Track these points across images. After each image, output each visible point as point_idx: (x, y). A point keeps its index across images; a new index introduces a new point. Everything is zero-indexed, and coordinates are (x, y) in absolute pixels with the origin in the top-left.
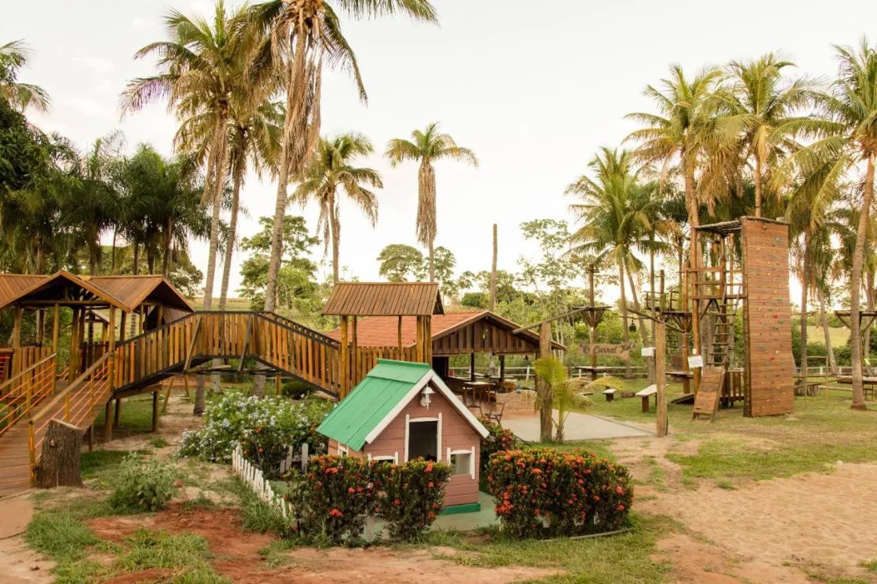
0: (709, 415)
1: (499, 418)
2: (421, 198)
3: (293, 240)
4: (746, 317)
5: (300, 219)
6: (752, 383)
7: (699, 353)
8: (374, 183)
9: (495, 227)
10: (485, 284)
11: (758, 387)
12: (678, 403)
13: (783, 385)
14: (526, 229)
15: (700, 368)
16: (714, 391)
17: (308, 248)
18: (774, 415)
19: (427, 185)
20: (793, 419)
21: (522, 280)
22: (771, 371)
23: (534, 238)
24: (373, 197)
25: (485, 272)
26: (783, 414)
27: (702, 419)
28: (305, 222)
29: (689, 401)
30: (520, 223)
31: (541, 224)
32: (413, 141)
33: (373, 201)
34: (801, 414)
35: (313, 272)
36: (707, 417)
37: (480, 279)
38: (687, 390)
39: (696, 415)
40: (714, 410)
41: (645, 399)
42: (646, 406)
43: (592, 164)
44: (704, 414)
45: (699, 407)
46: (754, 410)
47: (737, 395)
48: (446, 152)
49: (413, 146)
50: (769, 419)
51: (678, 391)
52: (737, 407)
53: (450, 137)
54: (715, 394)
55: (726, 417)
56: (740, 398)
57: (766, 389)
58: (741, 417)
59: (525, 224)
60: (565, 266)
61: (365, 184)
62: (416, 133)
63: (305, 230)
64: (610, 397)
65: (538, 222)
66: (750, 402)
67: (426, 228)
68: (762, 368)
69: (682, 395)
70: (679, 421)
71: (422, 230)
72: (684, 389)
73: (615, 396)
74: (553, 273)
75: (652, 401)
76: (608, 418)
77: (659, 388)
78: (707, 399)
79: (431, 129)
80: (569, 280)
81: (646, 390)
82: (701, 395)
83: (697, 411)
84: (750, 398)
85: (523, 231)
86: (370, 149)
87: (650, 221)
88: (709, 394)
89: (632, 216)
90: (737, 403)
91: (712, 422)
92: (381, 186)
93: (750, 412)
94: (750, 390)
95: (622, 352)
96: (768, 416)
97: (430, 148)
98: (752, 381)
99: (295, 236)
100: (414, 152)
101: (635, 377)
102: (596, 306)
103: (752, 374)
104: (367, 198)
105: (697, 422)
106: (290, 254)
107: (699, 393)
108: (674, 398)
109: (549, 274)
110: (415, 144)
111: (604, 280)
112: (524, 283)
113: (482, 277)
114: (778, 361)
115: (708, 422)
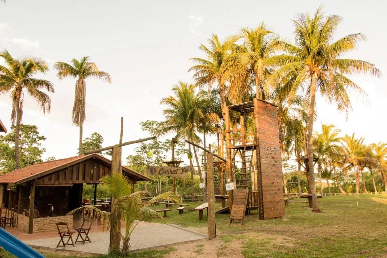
0: (239, 220)
1: (87, 232)
2: (76, 97)
3: (30, 138)
4: (258, 157)
5: (34, 127)
6: (264, 198)
7: (232, 181)
8: (48, 89)
9: (122, 118)
10: (131, 162)
11: (267, 200)
12: (220, 213)
13: (279, 199)
14: (143, 125)
15: (232, 190)
16: (242, 204)
17: (38, 142)
18: (275, 218)
19: (80, 91)
20: (286, 220)
21: (140, 151)
22: (273, 190)
23: (147, 130)
24: (48, 97)
25: (131, 156)
26: (280, 217)
27: (236, 223)
28: (37, 128)
29: (227, 212)
30: (140, 122)
31: (150, 123)
32: (72, 64)
33: (47, 99)
34: (289, 216)
35: (41, 154)
36: (239, 221)
37: (129, 159)
38: (224, 206)
39: (232, 220)
40: (243, 217)
41: (201, 211)
42: (202, 216)
43: (174, 89)
44: (237, 219)
45: (234, 215)
46: (265, 215)
47: (253, 206)
48: (93, 73)
49: (73, 68)
50: (274, 220)
51: (219, 207)
52: (253, 214)
53: (94, 64)
54: (243, 206)
55: (249, 221)
56: (255, 208)
57: (271, 202)
58: (257, 220)
59: (142, 122)
60: (162, 144)
61: (43, 89)
62: (75, 61)
63: (37, 133)
64: (181, 211)
65: (149, 122)
66: (263, 210)
67: (78, 115)
68: (269, 189)
69: (221, 208)
70: (223, 226)
71: (76, 116)
72: (222, 205)
73: (184, 211)
74: (156, 148)
75: (205, 212)
76: (176, 226)
77: (209, 204)
78: (238, 210)
79: (84, 60)
80: (164, 152)
81: (201, 206)
82: (235, 207)
83: (233, 218)
84: (263, 208)
85: (141, 126)
86: (46, 69)
87: (204, 114)
88: (240, 206)
89: (194, 111)
90: (253, 211)
91: (242, 224)
92: (53, 91)
93: (263, 217)
94: (263, 202)
95: (181, 174)
96: (273, 218)
97: (83, 70)
98: (264, 196)
99: (31, 136)
100: (73, 71)
101: (197, 201)
102: (175, 160)
103: (264, 192)
104: (43, 98)
105: (234, 225)
106: (28, 145)
107: (233, 206)
108: (217, 210)
109: (154, 148)
110: (74, 67)
111: (182, 152)
112: (141, 153)
113: (129, 158)
114: (277, 184)
115: (240, 225)
